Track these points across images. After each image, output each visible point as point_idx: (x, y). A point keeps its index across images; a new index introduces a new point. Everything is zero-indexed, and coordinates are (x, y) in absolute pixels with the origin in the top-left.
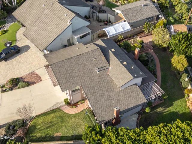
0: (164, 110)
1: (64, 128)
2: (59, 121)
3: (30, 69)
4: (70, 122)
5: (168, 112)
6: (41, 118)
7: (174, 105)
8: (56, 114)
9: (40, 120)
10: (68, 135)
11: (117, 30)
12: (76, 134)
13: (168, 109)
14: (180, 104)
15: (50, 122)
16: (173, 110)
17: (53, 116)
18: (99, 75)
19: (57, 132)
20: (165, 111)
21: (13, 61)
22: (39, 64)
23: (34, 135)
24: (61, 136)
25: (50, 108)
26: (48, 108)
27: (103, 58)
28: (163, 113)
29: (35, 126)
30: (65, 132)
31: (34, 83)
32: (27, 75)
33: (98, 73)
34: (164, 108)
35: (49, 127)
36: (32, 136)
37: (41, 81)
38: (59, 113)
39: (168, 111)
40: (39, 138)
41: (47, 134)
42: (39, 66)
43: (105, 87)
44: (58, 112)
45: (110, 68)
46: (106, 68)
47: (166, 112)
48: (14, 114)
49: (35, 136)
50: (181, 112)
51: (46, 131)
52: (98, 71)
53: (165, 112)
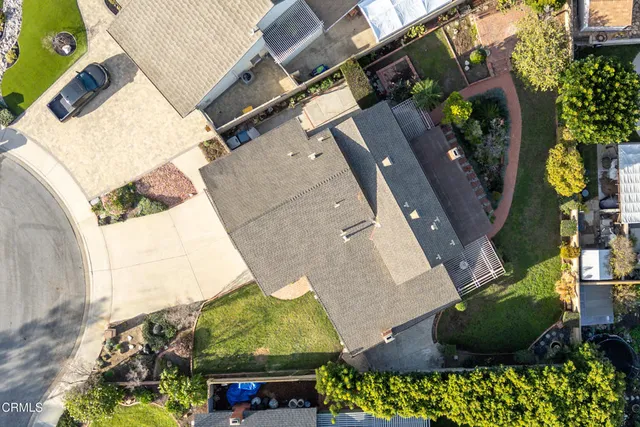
0: (501, 290)
1: (272, 336)
2: (259, 319)
3: (157, 152)
4: (285, 321)
5: (510, 297)
6: (219, 309)
7: (529, 277)
8: (251, 299)
9: (216, 316)
10: (283, 353)
11: (407, 13)
12: (301, 351)
13: (511, 288)
14: (542, 276)
15: (240, 322)
16: (522, 292)
17: (243, 304)
18: (349, 247)
19: (260, 345)
20: (503, 293)
21: (99, 118)
22: (180, 137)
23: (211, 352)
24: (270, 357)
25: (234, 282)
26: (228, 282)
27: (360, 196)
28: (498, 299)
29: (208, 331)
30: (276, 348)
31: (179, 201)
32: (152, 174)
33: (346, 240)
34: (502, 284)
35: (240, 333)
36: (207, 354)
37: (194, 194)
38: (258, 298)
39: (509, 294)
40: (222, 359)
41: (238, 351)
42: (179, 142)
43: (364, 276)
44: (253, 294)
45: (378, 224)
46: (366, 225)
47: (506, 296)
48: (149, 290)
49: (214, 354)
50: (539, 298)
51: (234, 342)
52: (347, 237)
53: (502, 298)
